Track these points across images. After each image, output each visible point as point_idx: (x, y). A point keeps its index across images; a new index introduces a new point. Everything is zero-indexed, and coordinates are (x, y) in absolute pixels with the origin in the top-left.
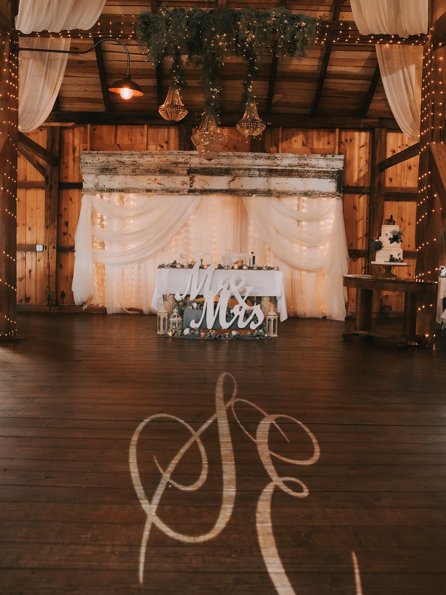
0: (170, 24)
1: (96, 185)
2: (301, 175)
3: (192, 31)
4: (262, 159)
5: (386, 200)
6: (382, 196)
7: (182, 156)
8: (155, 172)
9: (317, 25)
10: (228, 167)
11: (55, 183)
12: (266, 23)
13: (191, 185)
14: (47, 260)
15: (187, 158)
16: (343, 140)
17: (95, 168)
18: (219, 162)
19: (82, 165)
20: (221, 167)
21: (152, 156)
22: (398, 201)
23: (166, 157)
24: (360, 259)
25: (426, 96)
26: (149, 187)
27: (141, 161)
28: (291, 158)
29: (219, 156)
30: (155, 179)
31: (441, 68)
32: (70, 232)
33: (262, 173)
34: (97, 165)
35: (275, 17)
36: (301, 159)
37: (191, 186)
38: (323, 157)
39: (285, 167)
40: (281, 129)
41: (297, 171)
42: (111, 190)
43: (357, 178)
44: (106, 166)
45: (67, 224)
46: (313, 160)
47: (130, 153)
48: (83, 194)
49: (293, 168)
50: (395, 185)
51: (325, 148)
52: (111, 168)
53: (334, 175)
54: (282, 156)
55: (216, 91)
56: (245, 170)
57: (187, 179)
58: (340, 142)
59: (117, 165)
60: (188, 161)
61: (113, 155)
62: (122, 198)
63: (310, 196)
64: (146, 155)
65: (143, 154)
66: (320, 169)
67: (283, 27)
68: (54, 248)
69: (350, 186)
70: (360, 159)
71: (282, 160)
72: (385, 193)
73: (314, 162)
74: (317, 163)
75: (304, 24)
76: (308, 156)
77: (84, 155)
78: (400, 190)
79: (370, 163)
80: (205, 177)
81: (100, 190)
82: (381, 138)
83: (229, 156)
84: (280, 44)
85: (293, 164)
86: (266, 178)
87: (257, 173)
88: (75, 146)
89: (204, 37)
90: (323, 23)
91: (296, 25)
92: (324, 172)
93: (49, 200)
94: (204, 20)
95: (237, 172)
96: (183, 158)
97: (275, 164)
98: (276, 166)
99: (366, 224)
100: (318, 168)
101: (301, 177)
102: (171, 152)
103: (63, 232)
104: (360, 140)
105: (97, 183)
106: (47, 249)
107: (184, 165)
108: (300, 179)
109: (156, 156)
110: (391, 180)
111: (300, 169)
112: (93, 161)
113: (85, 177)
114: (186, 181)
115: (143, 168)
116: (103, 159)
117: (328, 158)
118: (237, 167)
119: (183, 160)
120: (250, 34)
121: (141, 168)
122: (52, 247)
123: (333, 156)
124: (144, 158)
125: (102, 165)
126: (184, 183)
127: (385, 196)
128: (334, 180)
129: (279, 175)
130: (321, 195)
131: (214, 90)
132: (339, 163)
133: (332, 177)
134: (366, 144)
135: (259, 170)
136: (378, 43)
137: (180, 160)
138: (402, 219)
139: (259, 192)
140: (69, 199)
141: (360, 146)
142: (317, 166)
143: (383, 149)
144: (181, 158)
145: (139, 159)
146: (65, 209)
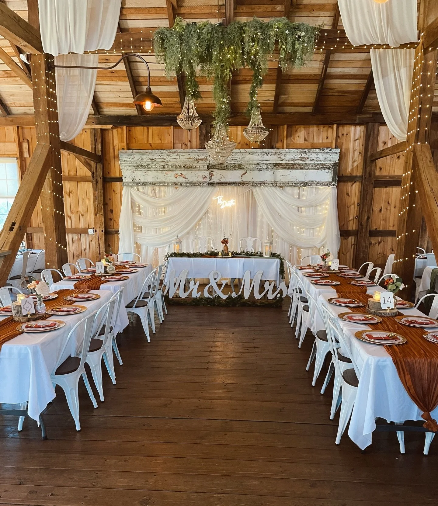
0: (183, 39)
1: (134, 179)
2: (302, 167)
3: (203, 45)
4: (269, 155)
5: (375, 187)
6: (372, 183)
7: (203, 154)
8: (180, 167)
9: (315, 33)
10: (241, 162)
11: (100, 178)
12: (269, 35)
13: (211, 178)
14: (97, 241)
15: (206, 155)
16: (340, 135)
17: (131, 165)
18: (233, 158)
19: (121, 162)
20: (235, 162)
21: (178, 154)
22: (386, 187)
23: (189, 154)
24: (350, 238)
25: (414, 99)
26: (176, 180)
27: (169, 159)
28: (293, 153)
29: (233, 153)
30: (181, 174)
31: (430, 72)
32: (115, 218)
33: (269, 167)
34: (133, 162)
35: (278, 28)
36: (302, 153)
37: (210, 180)
38: (321, 152)
39: (289, 161)
40: (286, 126)
41: (299, 164)
42: (145, 184)
43: (351, 168)
44: (140, 163)
45: (112, 211)
46: (313, 154)
47: (160, 152)
48: (123, 187)
49: (296, 162)
50: (384, 174)
51: (323, 142)
52: (144, 165)
53: (331, 166)
54: (286, 152)
55: (225, 101)
56: (255, 165)
57: (207, 173)
58: (337, 136)
59: (149, 162)
60: (207, 158)
61: (145, 154)
62: (154, 190)
63: (309, 186)
64: (172, 153)
65: (170, 153)
66: (319, 162)
67: (285, 37)
68: (102, 231)
69: (344, 176)
70: (354, 151)
71: (286, 155)
72: (375, 181)
73: (313, 156)
74: (316, 156)
75: (303, 34)
76: (308, 151)
77: (122, 154)
78: (388, 178)
79: (363, 155)
80: (222, 171)
81: (136, 184)
82: (374, 132)
83: (242, 153)
84: (282, 55)
85: (296, 159)
86: (273, 171)
87: (265, 167)
88: (115, 145)
89: (213, 51)
90: (322, 31)
91: (297, 34)
92: (322, 164)
93: (96, 192)
94: (214, 34)
95: (248, 166)
96: (203, 155)
97: (280, 159)
98: (281, 161)
99: (357, 208)
100: (317, 161)
101: (302, 169)
102: (193, 151)
103: (109, 218)
104: (355, 134)
105: (134, 177)
106: (97, 232)
107: (204, 161)
108: (301, 171)
109: (180, 154)
110: (381, 169)
111: (302, 162)
112: (129, 159)
113: (124, 173)
114: (206, 175)
115: (170, 164)
116: (137, 157)
117: (326, 152)
118: (248, 162)
119: (203, 157)
120: (255, 46)
121: (169, 164)
122: (101, 231)
123: (330, 150)
124: (171, 156)
125: (137, 162)
126: (204, 177)
127: (374, 183)
128: (330, 171)
129: (283, 168)
130: (319, 185)
131: (224, 100)
132: (335, 156)
133: (329, 168)
134: (360, 137)
135: (266, 164)
136: (373, 48)
137: (201, 157)
138: (388, 203)
139: (266, 183)
140: (113, 191)
141: (355, 139)
142: (316, 159)
143: (375, 142)
144: (202, 156)
145: (167, 157)
146: (110, 199)
